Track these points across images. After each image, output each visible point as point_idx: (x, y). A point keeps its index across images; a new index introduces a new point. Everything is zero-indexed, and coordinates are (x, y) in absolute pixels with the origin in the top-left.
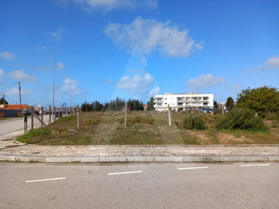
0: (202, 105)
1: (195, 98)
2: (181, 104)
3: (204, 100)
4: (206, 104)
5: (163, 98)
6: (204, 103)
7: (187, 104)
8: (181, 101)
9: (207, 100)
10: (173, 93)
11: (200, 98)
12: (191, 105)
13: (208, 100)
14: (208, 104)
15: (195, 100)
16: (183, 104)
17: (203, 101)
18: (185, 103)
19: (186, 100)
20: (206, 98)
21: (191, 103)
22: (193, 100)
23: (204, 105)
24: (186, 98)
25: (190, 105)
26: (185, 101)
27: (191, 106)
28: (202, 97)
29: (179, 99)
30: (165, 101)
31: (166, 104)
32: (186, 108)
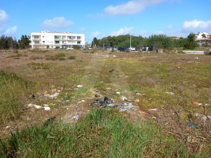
0: (76, 43)
1: (70, 37)
2: (58, 42)
3: (77, 39)
4: (79, 42)
5: (40, 35)
6: (78, 42)
7: (63, 42)
8: (58, 39)
9: (80, 39)
10: (49, 32)
11: (74, 37)
13: (81, 39)
14: (81, 43)
15: (70, 39)
16: (60, 43)
18: (62, 41)
19: (63, 39)
20: (79, 37)
21: (67, 41)
22: (69, 39)
23: (78, 44)
24: (63, 36)
25: (66, 44)
26: (62, 39)
27: (67, 44)
28: (76, 36)
29: (56, 37)
30: (43, 39)
31: (44, 42)
32: (63, 46)
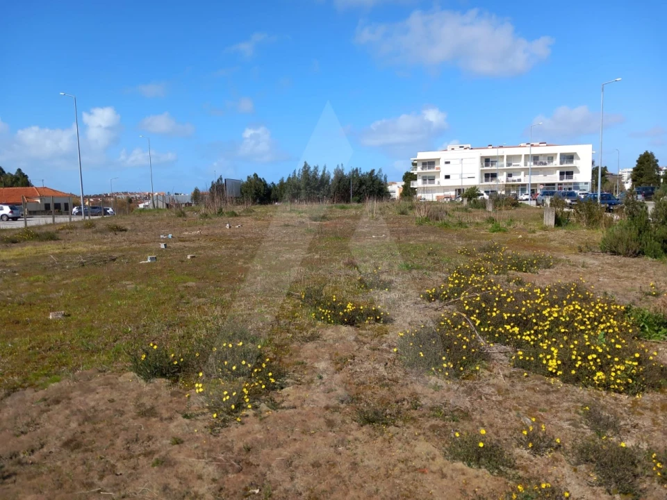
0: (555, 178)
1: (535, 158)
2: (494, 176)
3: (561, 163)
4: (569, 174)
5: (439, 159)
6: (562, 174)
7: (510, 175)
8: (494, 168)
9: (572, 162)
10: (470, 146)
11: (551, 158)
12: (524, 179)
13: (576, 163)
14: (574, 175)
15: (535, 163)
16: (499, 178)
17: (559, 165)
18: (505, 174)
19: (509, 165)
20: (570, 157)
21: (523, 173)
22: (531, 164)
23: (561, 179)
24: (509, 157)
25: (519, 180)
26: (505, 167)
27: (522, 182)
28: (556, 154)
29: (487, 161)
30: (445, 170)
31: (447, 177)
32: (508, 187)
